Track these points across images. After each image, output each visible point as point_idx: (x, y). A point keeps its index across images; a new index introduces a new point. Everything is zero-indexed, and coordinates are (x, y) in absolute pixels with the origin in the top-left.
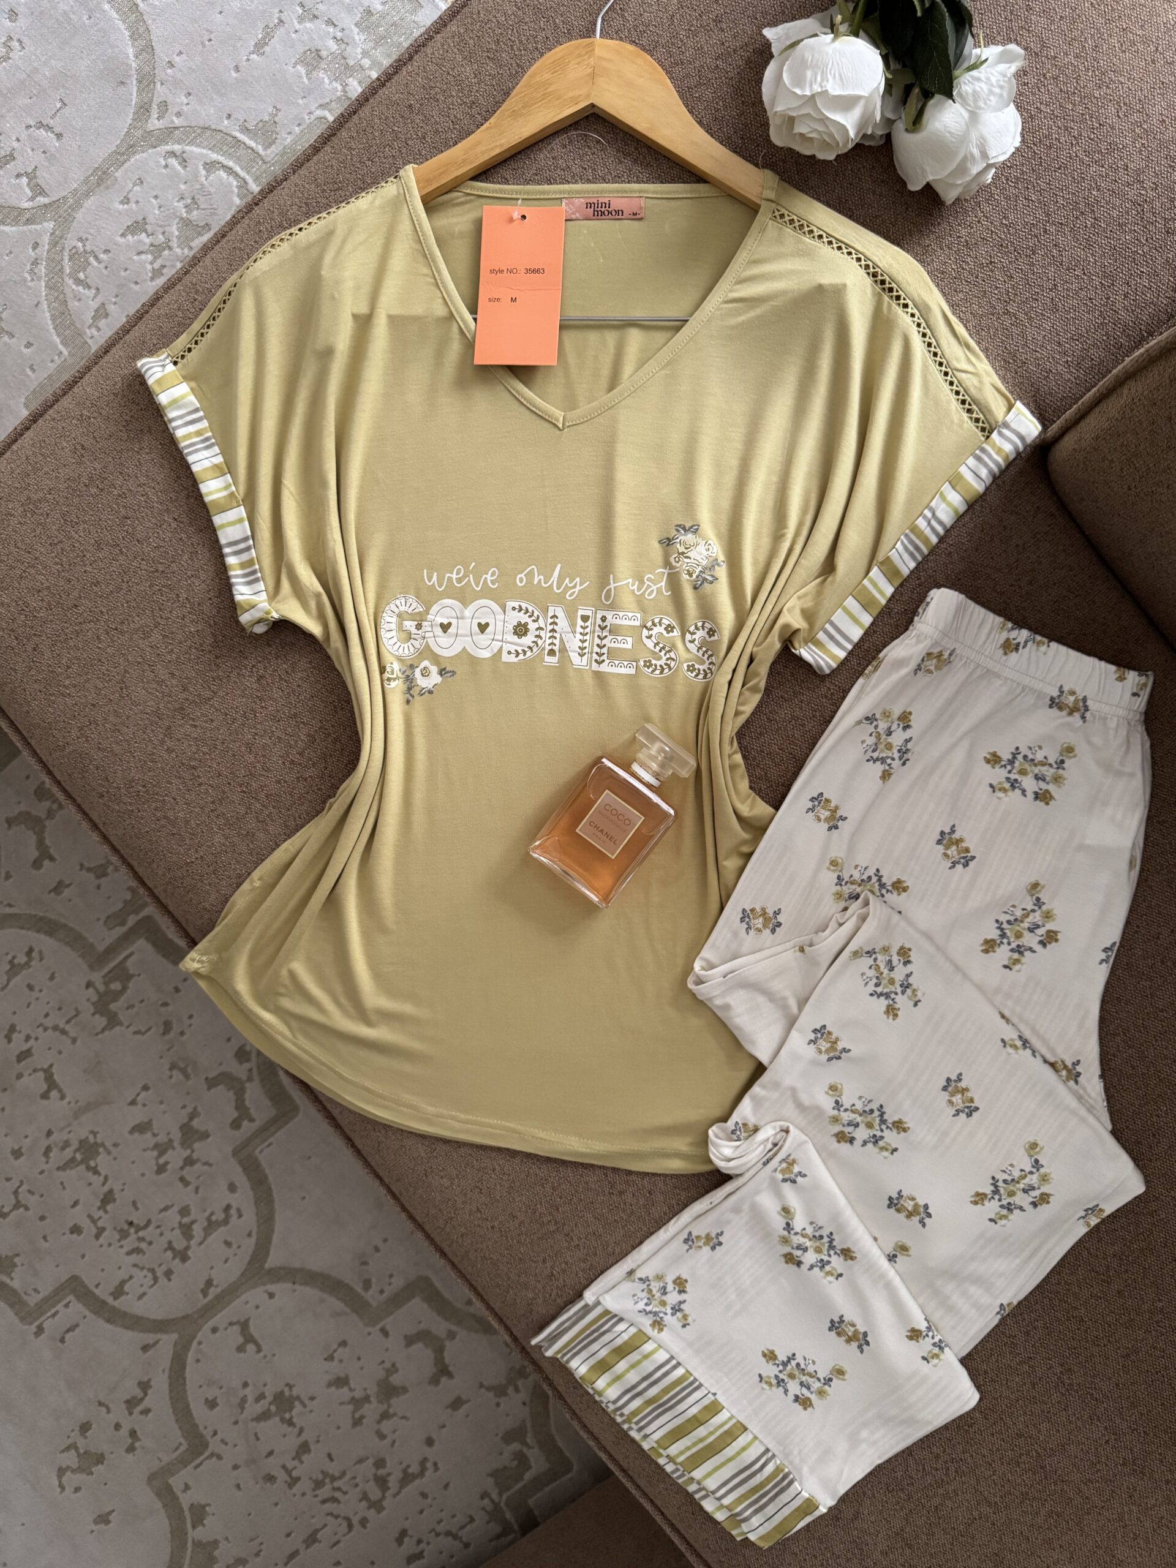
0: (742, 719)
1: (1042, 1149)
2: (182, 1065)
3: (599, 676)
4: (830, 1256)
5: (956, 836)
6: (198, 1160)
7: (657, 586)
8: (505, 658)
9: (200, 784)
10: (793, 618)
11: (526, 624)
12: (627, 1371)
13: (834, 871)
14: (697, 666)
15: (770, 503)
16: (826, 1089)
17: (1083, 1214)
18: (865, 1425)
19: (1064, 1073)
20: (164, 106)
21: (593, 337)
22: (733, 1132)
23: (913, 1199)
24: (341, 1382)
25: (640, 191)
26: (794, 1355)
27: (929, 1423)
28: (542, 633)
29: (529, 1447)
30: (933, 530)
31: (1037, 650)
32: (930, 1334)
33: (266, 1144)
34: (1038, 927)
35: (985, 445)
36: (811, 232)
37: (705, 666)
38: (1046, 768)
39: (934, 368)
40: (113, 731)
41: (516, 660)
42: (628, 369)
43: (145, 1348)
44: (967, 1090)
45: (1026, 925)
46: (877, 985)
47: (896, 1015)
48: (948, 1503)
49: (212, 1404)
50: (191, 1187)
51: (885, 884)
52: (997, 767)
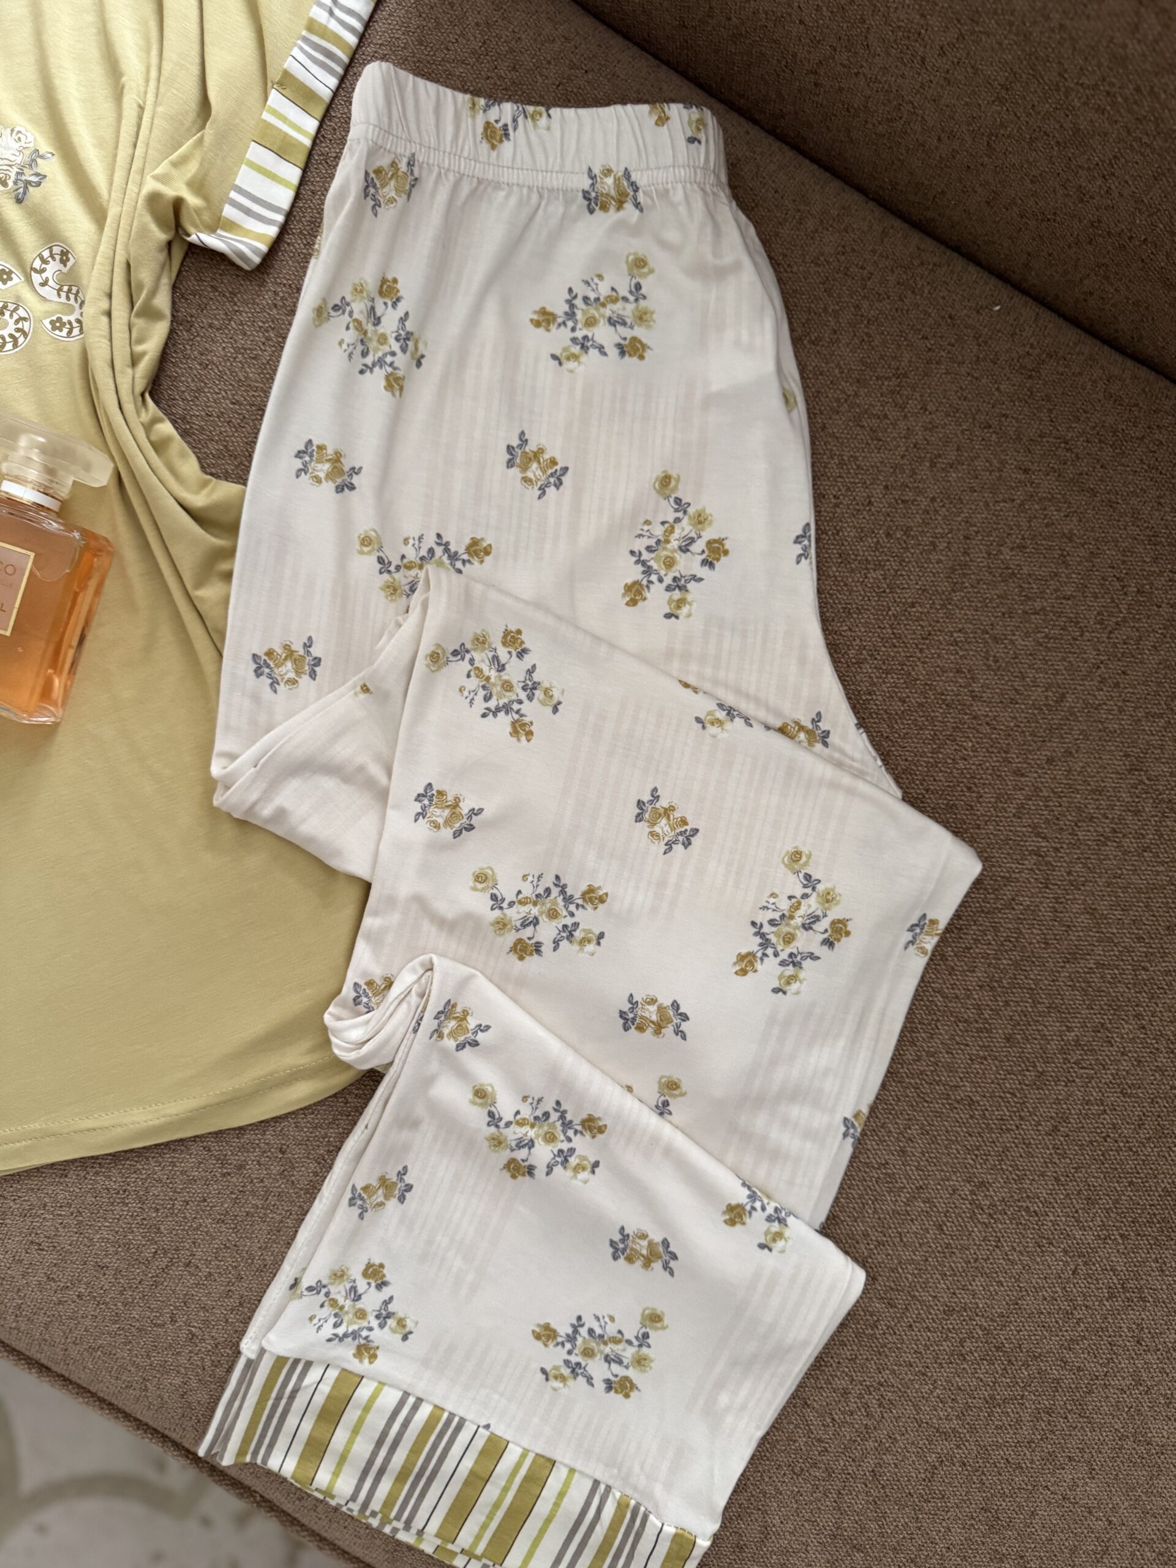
0: (145, 365)
1: (809, 856)
4: (569, 1140)
5: (531, 446)
12: (351, 1442)
13: (369, 553)
14: (65, 319)
16: (471, 884)
17: (909, 936)
18: (720, 1384)
19: (802, 736)
22: (356, 1001)
23: (653, 1001)
26: (579, 1318)
27: (806, 1343)
31: (535, 126)
32: (758, 1205)
34: (692, 541)
37: (77, 314)
38: (619, 306)
44: (672, 808)
45: (674, 544)
46: (487, 699)
47: (529, 734)
48: (888, 1458)
51: (456, 553)
52: (553, 328)
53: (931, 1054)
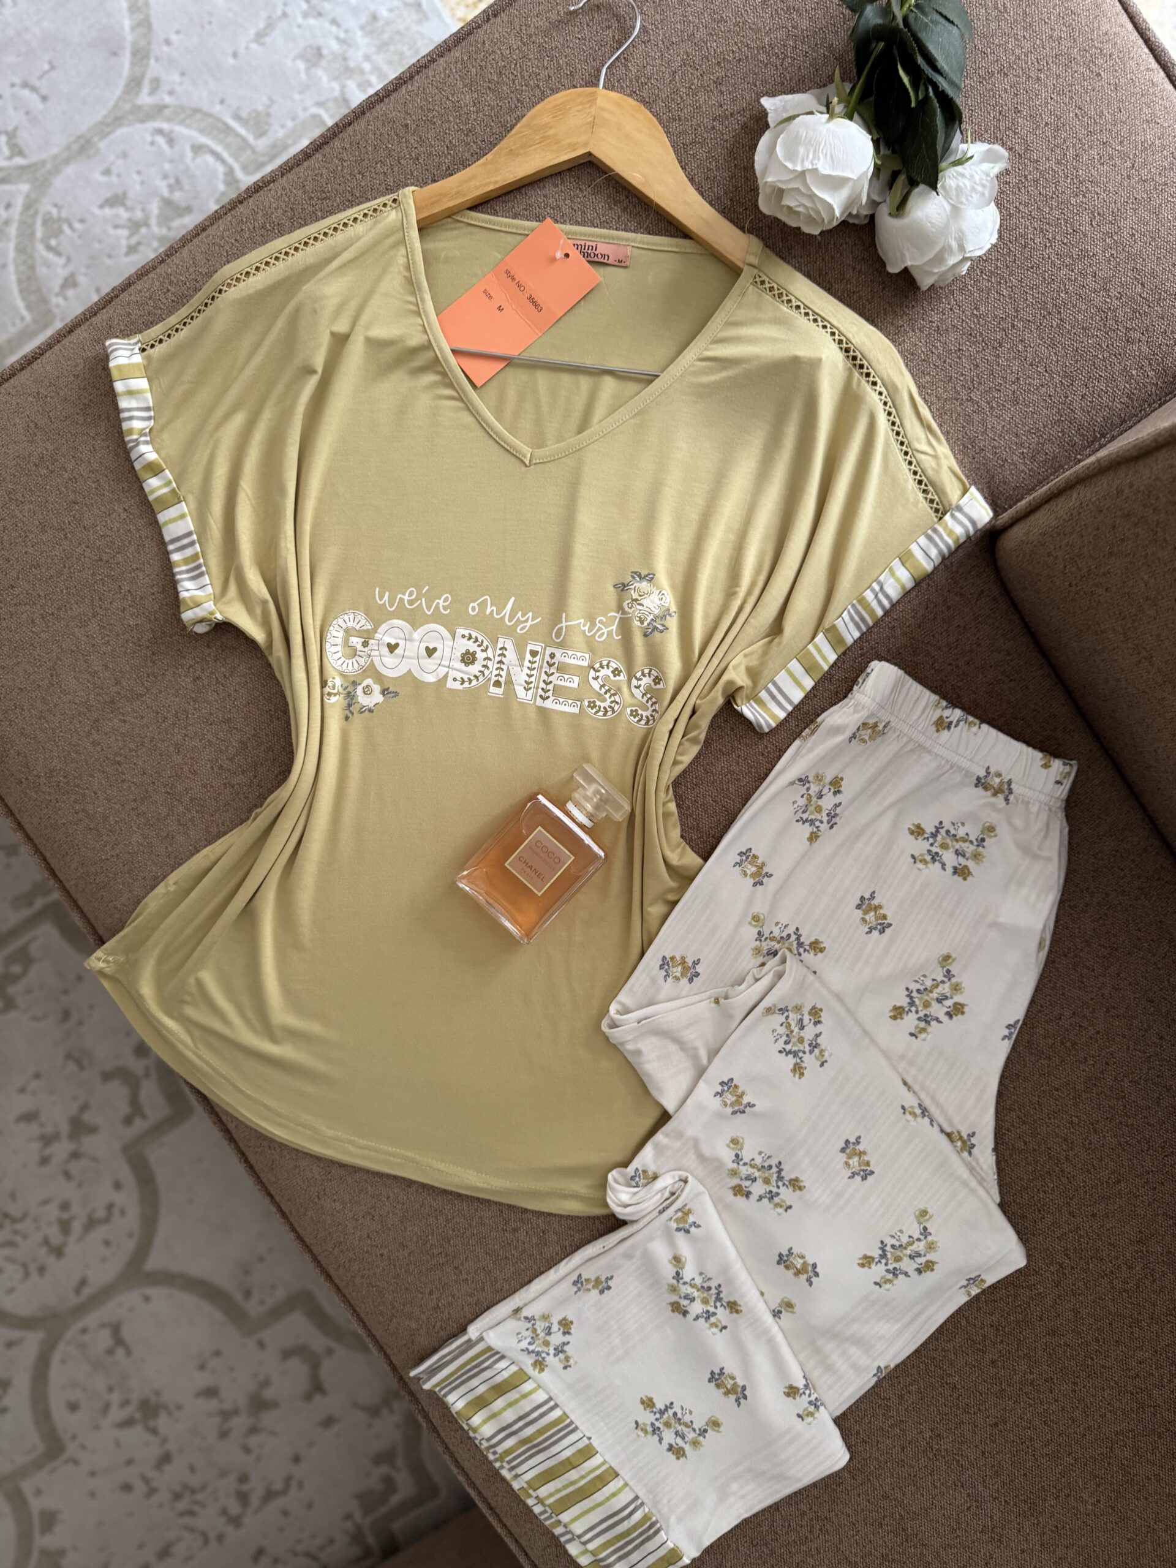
0: (680, 769)
1: (931, 1217)
2: (78, 1056)
3: (542, 711)
4: (716, 1307)
5: (875, 902)
6: (84, 1155)
7: (607, 629)
8: (450, 684)
9: (123, 781)
10: (737, 676)
11: (474, 653)
12: (504, 1409)
13: (755, 926)
14: (640, 712)
15: (726, 561)
16: (728, 1142)
17: (965, 1283)
18: (735, 1478)
19: (959, 1144)
20: (156, 81)
21: (566, 379)
22: (632, 1178)
23: (802, 1257)
24: (211, 1392)
25: (628, 240)
26: (672, 1403)
27: (799, 1480)
28: (490, 664)
29: (398, 1471)
30: (880, 603)
31: (969, 729)
32: (807, 1392)
33: (158, 1143)
34: (946, 998)
35: (938, 527)
36: (789, 301)
37: (648, 713)
38: (967, 844)
39: (896, 447)
40: (39, 718)
41: (460, 687)
42: (599, 412)
43: (10, 1345)
44: (864, 1153)
45: (935, 995)
46: (786, 1043)
47: (802, 1074)
48: (811, 1561)
49: (73, 1407)
50: (75, 1182)
51: (803, 943)
52: (920, 838)
53: (943, 1350)
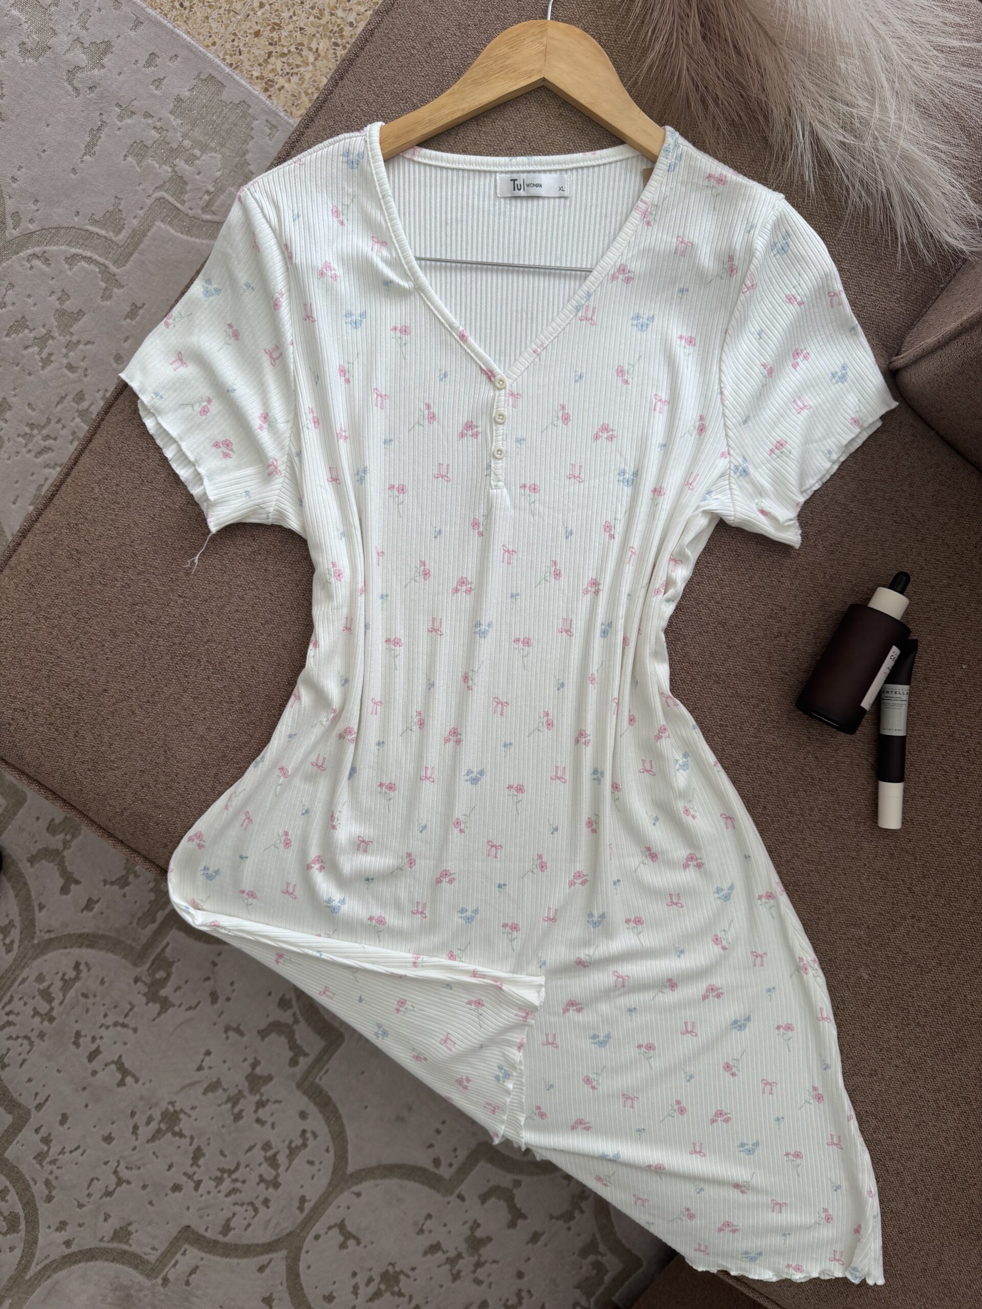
2: (234, 1025)
6: (268, 1100)
20: (16, 215)
24: (435, 1248)
29: (603, 1255)
33: (323, 1072)
43: (261, 1269)
49: (329, 1298)
50: (268, 1125)
